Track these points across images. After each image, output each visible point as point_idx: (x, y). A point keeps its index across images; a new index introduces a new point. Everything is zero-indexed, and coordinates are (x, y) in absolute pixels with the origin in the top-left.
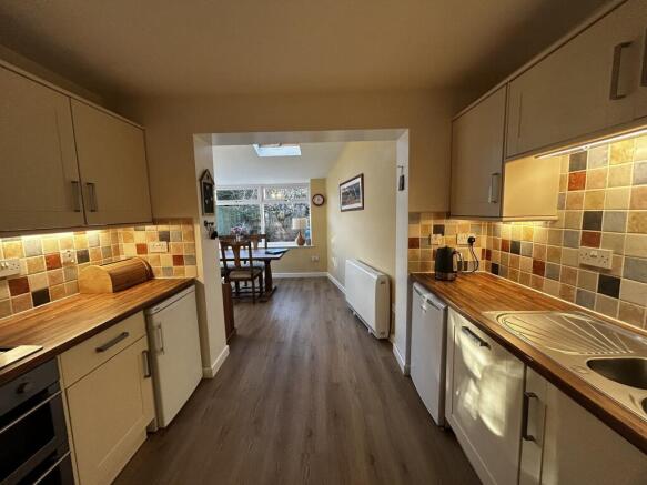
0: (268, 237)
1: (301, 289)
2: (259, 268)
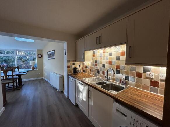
0: (19, 68)
1: (34, 83)
2: (16, 78)
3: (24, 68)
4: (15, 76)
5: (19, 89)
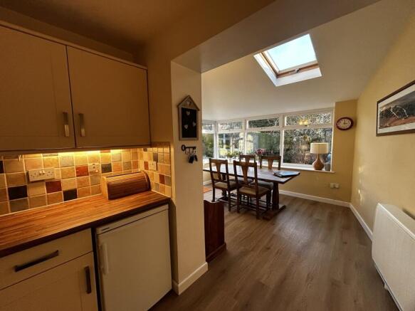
2: (267, 187)
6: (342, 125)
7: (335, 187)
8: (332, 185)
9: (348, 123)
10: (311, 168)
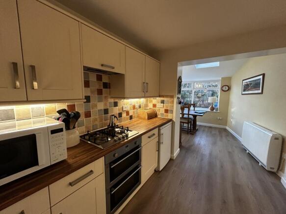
0: (194, 105)
1: (211, 132)
2: (191, 119)
3: (200, 106)
4: (190, 116)
5: (193, 134)
6: (224, 89)
7: (220, 119)
8: (218, 118)
9: (227, 88)
10: (209, 110)
